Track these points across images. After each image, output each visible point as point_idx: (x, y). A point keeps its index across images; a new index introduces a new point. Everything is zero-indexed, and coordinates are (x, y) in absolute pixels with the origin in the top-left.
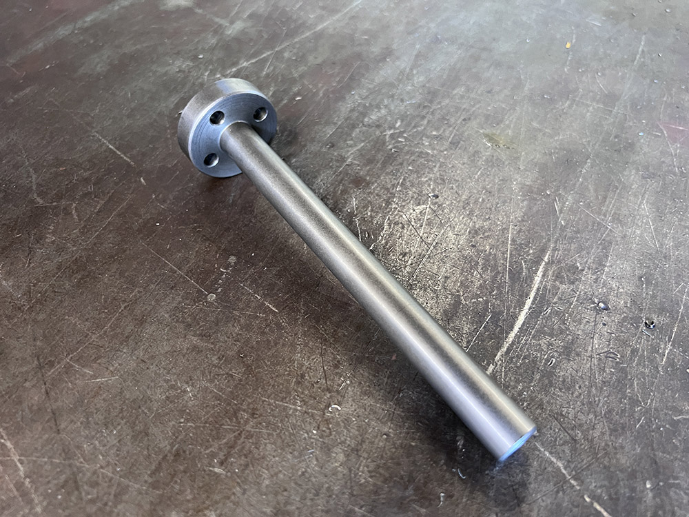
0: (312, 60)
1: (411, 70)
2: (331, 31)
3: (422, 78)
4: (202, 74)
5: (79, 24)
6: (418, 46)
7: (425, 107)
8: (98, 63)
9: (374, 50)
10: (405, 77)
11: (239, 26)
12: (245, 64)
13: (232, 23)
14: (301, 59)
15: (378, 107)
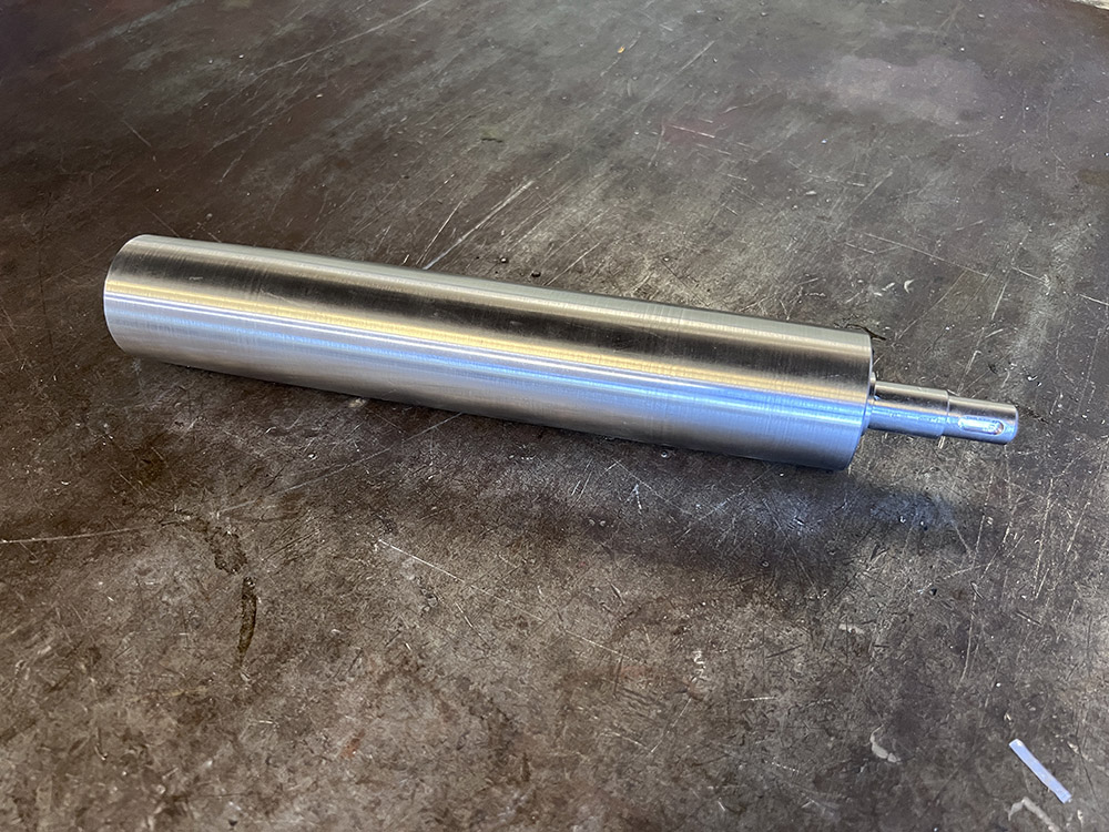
0: (349, 61)
1: (443, 72)
2: (380, 34)
3: (449, 80)
4: (237, 73)
5: (134, 24)
6: (462, 50)
7: (438, 105)
8: (142, 61)
9: (415, 52)
10: (434, 77)
11: (290, 27)
12: (281, 65)
13: (284, 25)
14: (338, 60)
15: (392, 104)
